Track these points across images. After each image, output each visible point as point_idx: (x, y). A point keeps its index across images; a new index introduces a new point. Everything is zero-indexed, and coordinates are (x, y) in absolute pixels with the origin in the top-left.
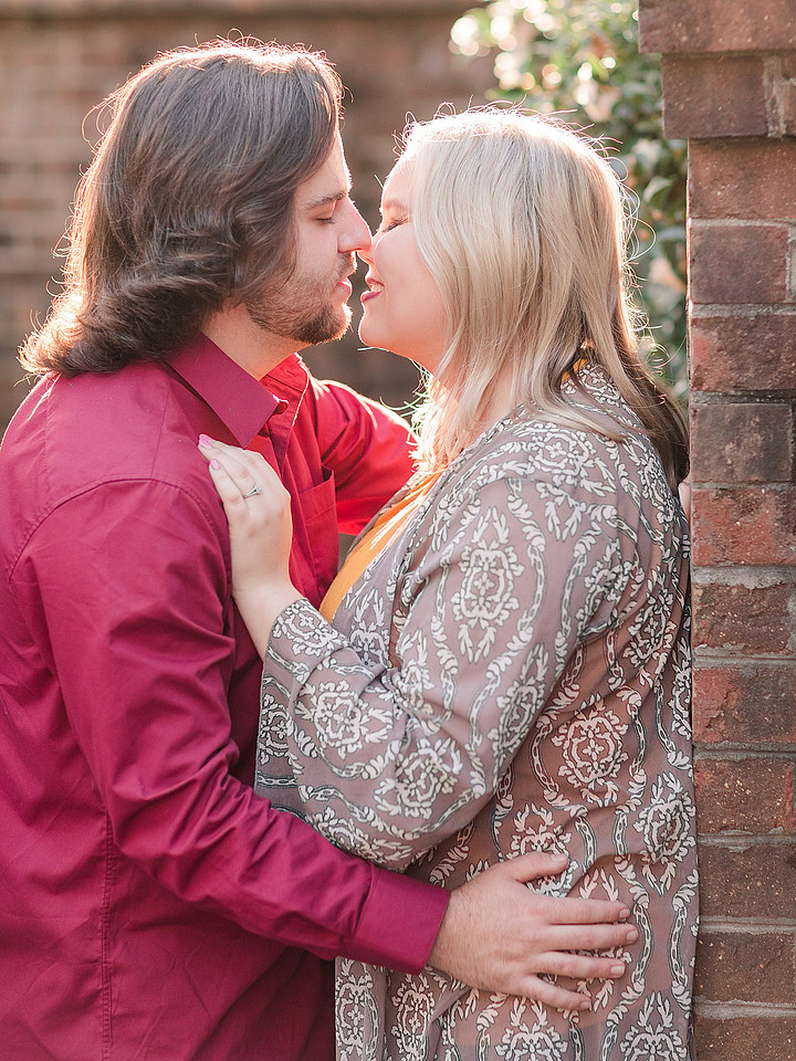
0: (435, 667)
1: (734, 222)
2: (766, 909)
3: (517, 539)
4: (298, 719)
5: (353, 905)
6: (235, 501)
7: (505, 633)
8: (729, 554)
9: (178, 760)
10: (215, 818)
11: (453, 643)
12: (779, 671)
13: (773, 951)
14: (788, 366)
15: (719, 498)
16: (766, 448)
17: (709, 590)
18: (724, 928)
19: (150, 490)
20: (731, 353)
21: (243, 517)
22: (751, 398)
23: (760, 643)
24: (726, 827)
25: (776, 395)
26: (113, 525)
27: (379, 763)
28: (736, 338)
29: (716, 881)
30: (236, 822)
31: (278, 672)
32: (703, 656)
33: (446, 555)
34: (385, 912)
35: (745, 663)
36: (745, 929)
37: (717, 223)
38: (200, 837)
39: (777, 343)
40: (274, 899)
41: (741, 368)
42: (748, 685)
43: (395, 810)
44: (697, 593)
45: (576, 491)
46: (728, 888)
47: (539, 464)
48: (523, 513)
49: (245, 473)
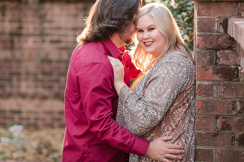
0: (152, 96)
1: (205, 17)
2: (208, 144)
3: (168, 73)
4: (125, 106)
5: (132, 142)
6: (115, 66)
7: (166, 90)
8: (203, 78)
9: (102, 114)
10: (108, 125)
11: (156, 91)
12: (212, 100)
13: (210, 152)
14: (215, 44)
15: (201, 68)
16: (210, 59)
17: (199, 85)
18: (200, 148)
19: (100, 64)
20: (204, 41)
21: (116, 69)
22: (208, 50)
23: (208, 95)
24: (201, 129)
25: (212, 49)
26: (93, 70)
27: (140, 114)
28: (205, 38)
29: (199, 139)
30: (112, 125)
31: (122, 98)
32: (198, 97)
33: (155, 76)
34: (138, 144)
35: (205, 99)
36: (204, 148)
37: (202, 17)
38: (105, 128)
39: (213, 39)
40: (118, 140)
41: (206, 44)
42: (206, 103)
43: (143, 122)
44: (197, 85)
45: (179, 65)
46: (201, 140)
47: (173, 60)
48: (170, 68)
49: (116, 62)
